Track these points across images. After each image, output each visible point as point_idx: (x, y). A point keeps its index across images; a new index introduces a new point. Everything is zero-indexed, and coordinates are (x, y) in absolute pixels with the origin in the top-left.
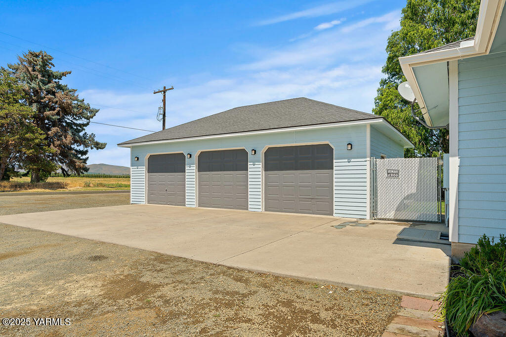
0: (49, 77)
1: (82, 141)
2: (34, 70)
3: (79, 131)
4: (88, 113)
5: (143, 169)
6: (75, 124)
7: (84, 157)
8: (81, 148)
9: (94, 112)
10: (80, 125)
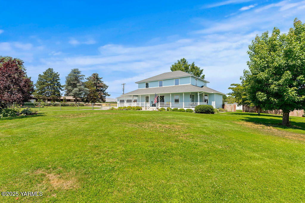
0: (98, 79)
1: (105, 94)
2: (95, 78)
3: (104, 92)
4: (106, 87)
5: (119, 102)
6: (103, 90)
7: (105, 98)
8: (104, 96)
9: (107, 87)
10: (104, 90)
